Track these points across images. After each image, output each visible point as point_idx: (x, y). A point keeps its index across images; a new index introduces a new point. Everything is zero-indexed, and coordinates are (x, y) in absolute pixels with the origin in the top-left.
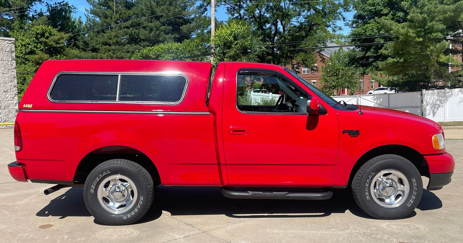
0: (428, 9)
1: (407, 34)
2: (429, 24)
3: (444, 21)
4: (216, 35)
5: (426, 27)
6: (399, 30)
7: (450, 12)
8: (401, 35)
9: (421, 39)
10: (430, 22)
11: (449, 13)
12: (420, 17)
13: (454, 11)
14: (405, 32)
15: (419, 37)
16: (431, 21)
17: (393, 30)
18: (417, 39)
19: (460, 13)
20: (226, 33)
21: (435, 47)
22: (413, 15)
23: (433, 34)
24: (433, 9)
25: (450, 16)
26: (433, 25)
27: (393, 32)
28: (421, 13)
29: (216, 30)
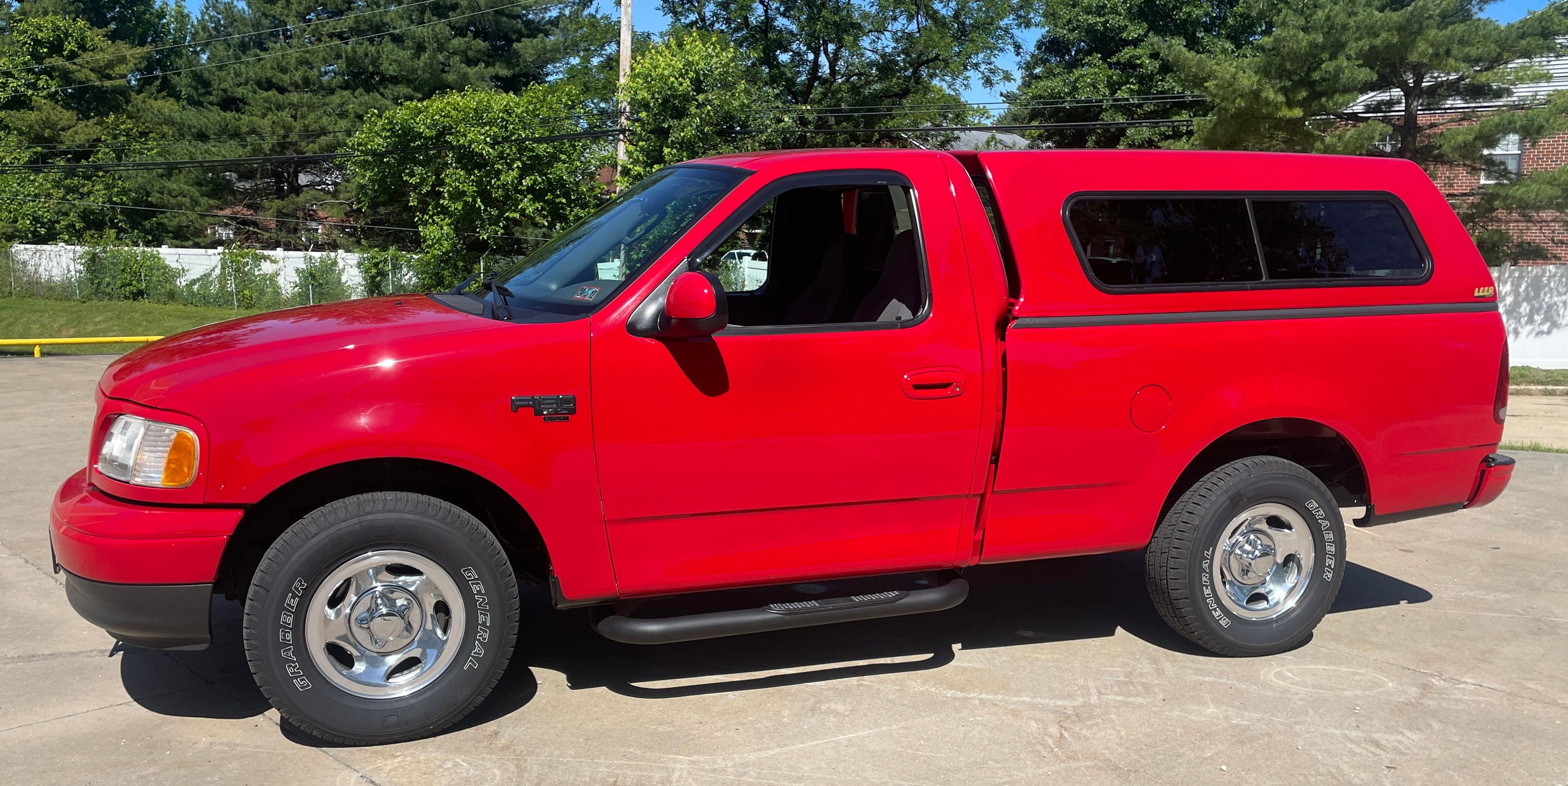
0: (1328, 18)
1: (1256, 94)
2: (1329, 66)
3: (1369, 59)
4: (637, 71)
5: (1316, 76)
6: (1234, 78)
7: (1388, 31)
8: (1239, 95)
9: (1298, 113)
10: (1330, 60)
11: (1384, 35)
12: (1304, 39)
13: (1400, 29)
14: (1255, 87)
15: (1290, 104)
16: (1333, 57)
17: (1216, 78)
18: (1286, 113)
19: (1416, 38)
20: (671, 69)
21: (1340, 138)
22: (1284, 34)
23: (1336, 97)
24: (1341, 18)
25: (1389, 46)
26: (1339, 69)
27: (1217, 85)
28: (1305, 30)
29: (638, 58)
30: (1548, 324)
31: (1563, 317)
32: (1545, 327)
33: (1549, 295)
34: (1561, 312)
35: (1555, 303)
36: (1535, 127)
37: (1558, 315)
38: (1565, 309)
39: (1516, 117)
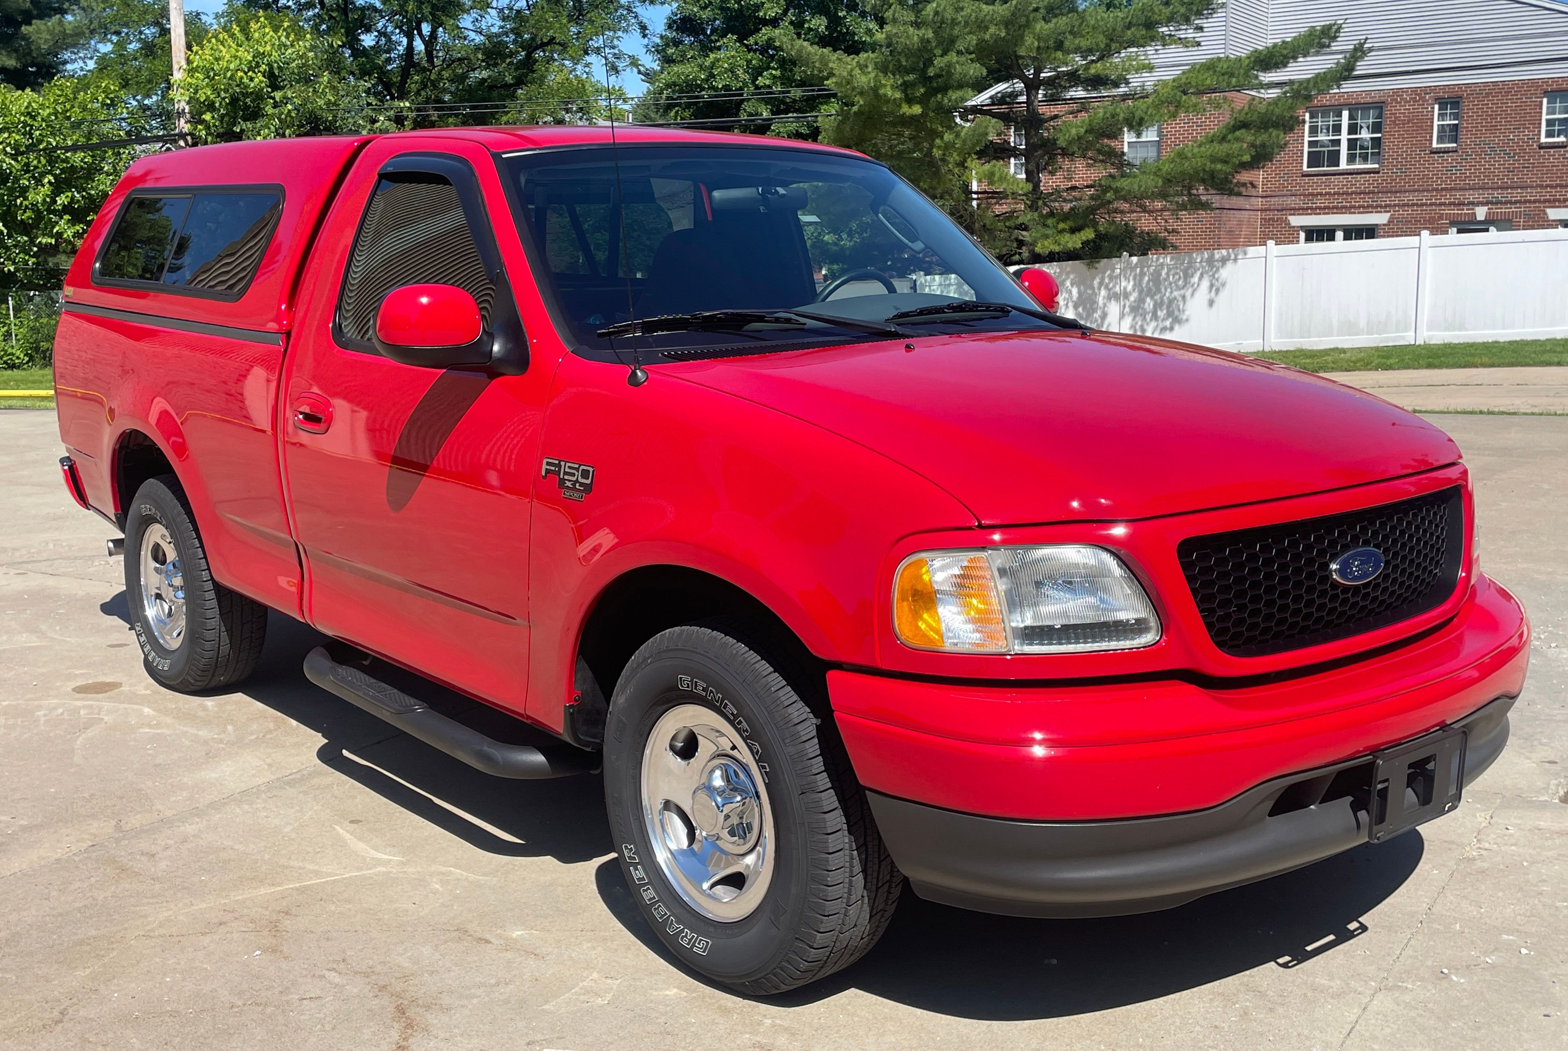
0: (936, 13)
1: (875, 90)
2: (939, 62)
3: (981, 52)
4: (195, 65)
5: (931, 72)
6: (851, 76)
7: (996, 25)
8: (859, 93)
9: (917, 110)
10: (942, 56)
11: (992, 29)
12: (915, 36)
13: (1007, 23)
14: (872, 85)
15: (910, 101)
16: (945, 53)
17: (834, 75)
18: (906, 110)
19: (1023, 31)
20: (238, 61)
21: (958, 135)
22: (894, 31)
23: (951, 93)
24: (949, 14)
25: (997, 39)
26: (949, 65)
27: (836, 83)
28: (917, 25)
29: (195, 49)
30: (1170, 320)
31: (1183, 311)
32: (1168, 323)
33: (1169, 290)
34: (1181, 307)
35: (1175, 298)
36: (1137, 118)
37: (1179, 310)
38: (1184, 303)
39: (1118, 110)
